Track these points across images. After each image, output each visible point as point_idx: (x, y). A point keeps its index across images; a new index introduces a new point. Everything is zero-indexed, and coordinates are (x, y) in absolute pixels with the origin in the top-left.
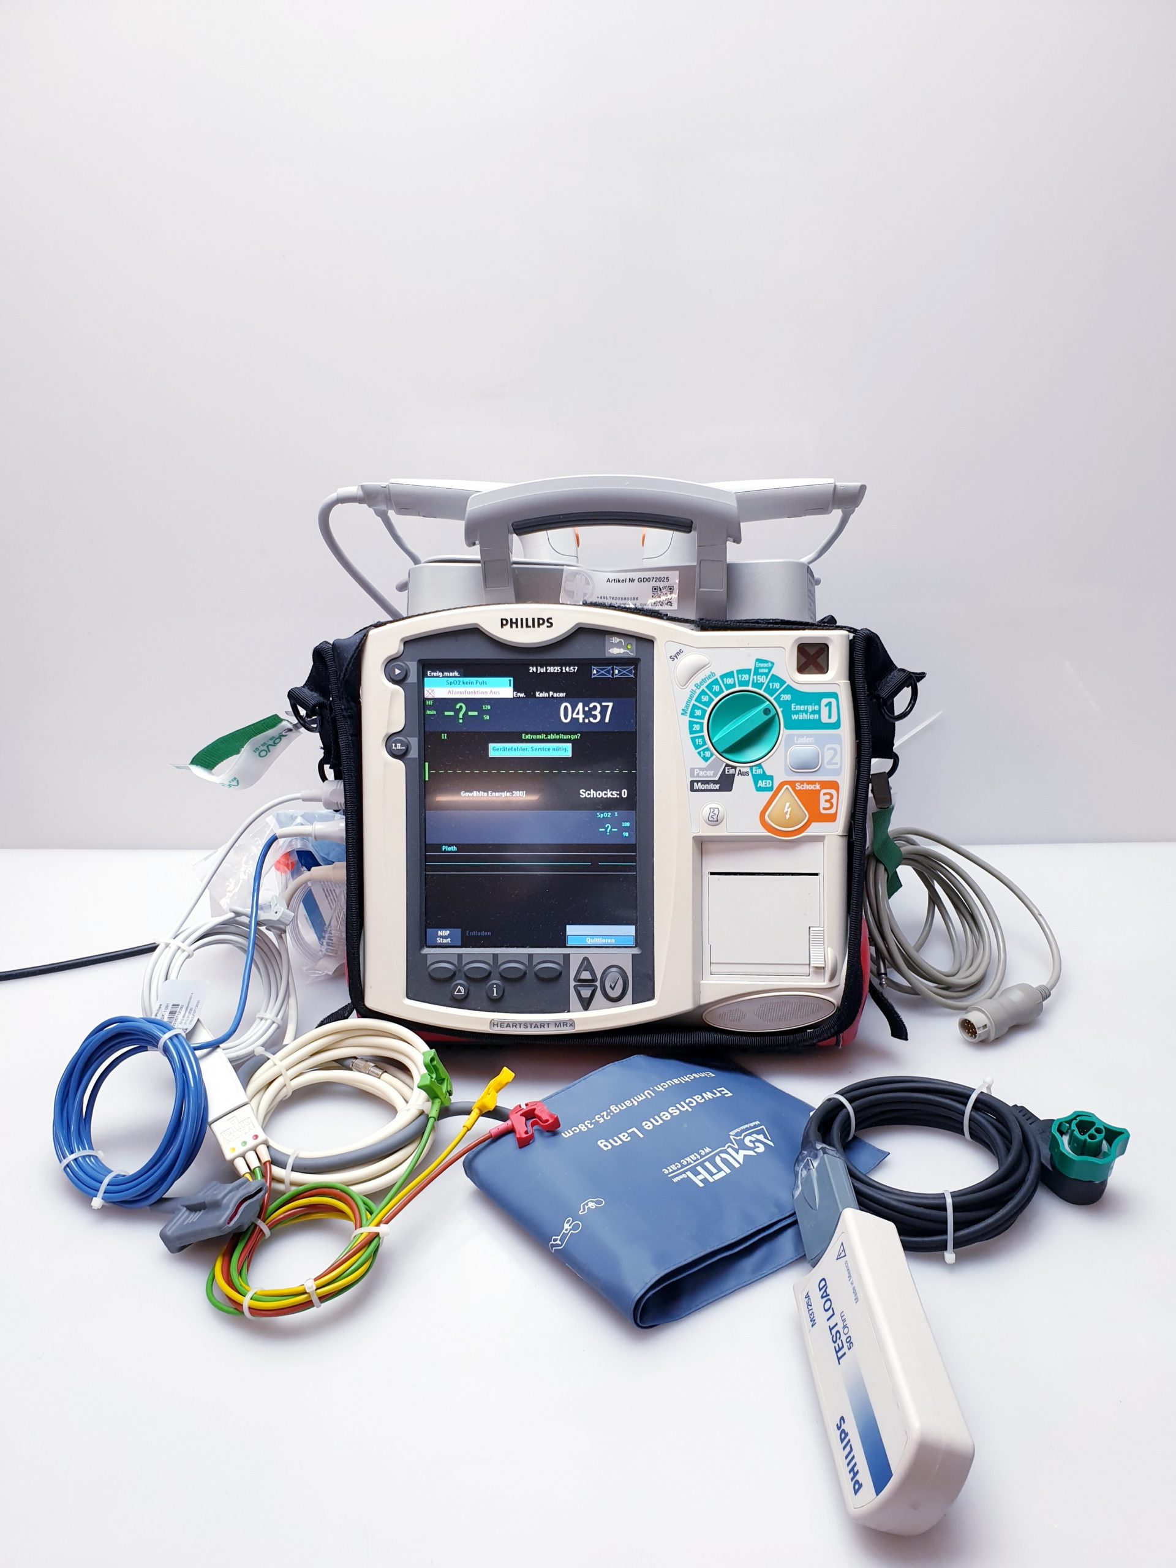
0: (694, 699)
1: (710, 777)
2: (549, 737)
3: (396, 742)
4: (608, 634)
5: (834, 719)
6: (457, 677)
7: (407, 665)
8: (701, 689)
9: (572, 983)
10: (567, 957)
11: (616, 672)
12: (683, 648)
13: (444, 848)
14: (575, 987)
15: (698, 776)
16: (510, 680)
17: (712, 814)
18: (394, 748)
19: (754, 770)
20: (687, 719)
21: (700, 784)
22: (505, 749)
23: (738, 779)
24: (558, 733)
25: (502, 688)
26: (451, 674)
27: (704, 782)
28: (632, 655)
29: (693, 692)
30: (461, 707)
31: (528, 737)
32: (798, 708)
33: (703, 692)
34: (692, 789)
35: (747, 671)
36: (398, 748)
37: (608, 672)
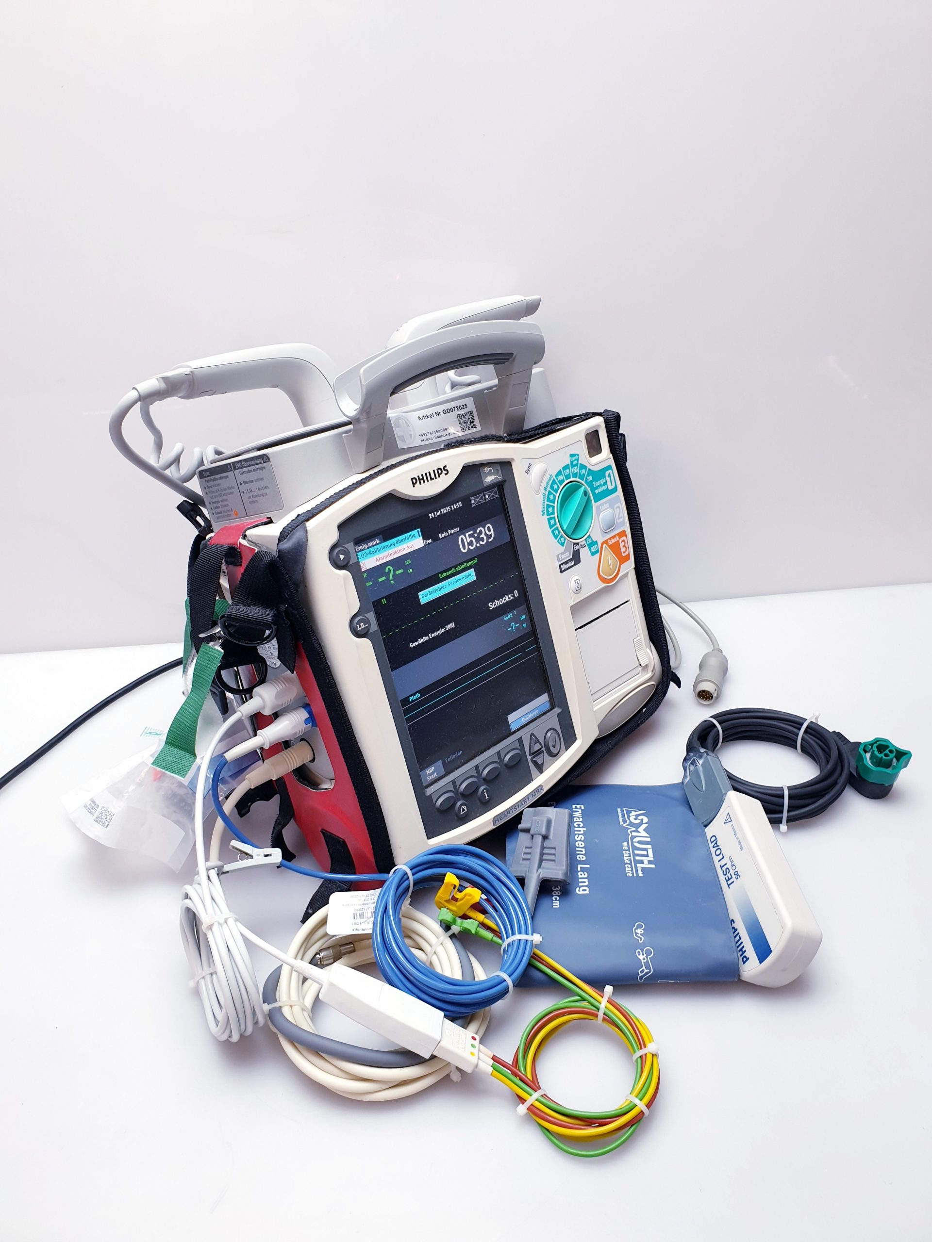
0: (546, 500)
1: (568, 557)
2: (458, 569)
3: (359, 623)
4: (482, 466)
5: (613, 486)
6: (379, 544)
7: (346, 548)
8: (548, 491)
9: (529, 758)
10: (520, 740)
11: (487, 496)
12: (531, 461)
13: (411, 699)
14: (531, 760)
15: (562, 560)
16: (418, 531)
17: (577, 585)
18: (359, 629)
19: (587, 541)
20: (546, 517)
21: (564, 565)
22: (430, 593)
23: (581, 551)
24: (462, 564)
25: (414, 542)
26: (374, 543)
27: (566, 563)
28: (500, 478)
29: (544, 494)
30: (389, 569)
31: (444, 575)
32: (598, 483)
33: (550, 493)
34: (562, 572)
35: (566, 467)
36: (362, 628)
37: (482, 498)
